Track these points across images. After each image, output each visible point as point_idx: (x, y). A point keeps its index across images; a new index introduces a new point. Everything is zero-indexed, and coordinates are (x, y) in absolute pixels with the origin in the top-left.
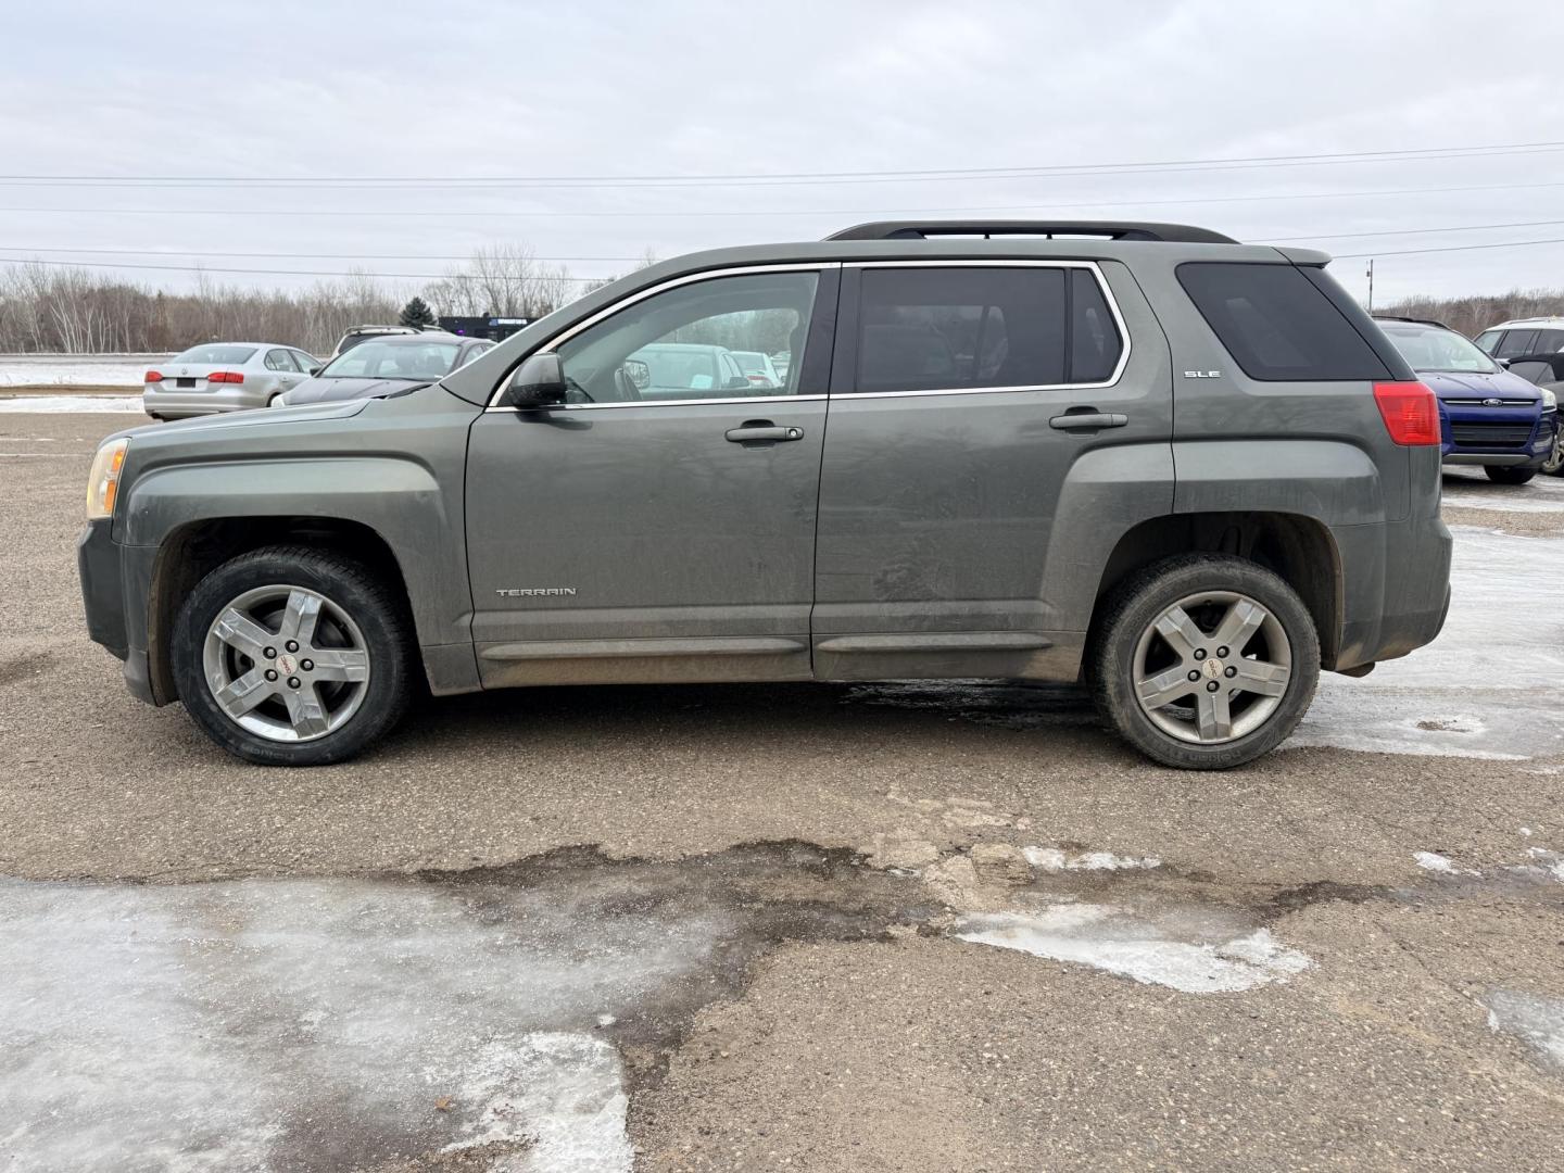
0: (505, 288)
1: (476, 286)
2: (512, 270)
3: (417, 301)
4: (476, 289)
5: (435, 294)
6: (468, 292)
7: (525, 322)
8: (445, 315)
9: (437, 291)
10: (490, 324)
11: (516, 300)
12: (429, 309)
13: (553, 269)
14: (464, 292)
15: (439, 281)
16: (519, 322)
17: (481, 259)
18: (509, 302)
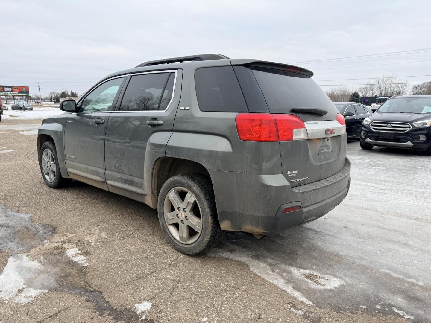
0: (385, 88)
1: (376, 88)
2: (388, 82)
3: (356, 92)
4: (375, 88)
5: (362, 90)
6: (372, 89)
7: (388, 98)
8: (365, 96)
9: (363, 89)
10: (377, 98)
11: (388, 91)
12: (359, 95)
13: (403, 80)
14: (371, 89)
15: (364, 86)
16: (386, 98)
17: (378, 79)
18: (385, 91)
